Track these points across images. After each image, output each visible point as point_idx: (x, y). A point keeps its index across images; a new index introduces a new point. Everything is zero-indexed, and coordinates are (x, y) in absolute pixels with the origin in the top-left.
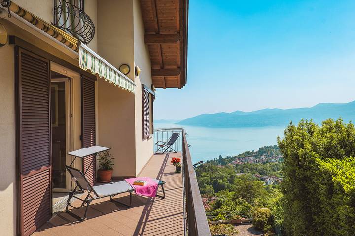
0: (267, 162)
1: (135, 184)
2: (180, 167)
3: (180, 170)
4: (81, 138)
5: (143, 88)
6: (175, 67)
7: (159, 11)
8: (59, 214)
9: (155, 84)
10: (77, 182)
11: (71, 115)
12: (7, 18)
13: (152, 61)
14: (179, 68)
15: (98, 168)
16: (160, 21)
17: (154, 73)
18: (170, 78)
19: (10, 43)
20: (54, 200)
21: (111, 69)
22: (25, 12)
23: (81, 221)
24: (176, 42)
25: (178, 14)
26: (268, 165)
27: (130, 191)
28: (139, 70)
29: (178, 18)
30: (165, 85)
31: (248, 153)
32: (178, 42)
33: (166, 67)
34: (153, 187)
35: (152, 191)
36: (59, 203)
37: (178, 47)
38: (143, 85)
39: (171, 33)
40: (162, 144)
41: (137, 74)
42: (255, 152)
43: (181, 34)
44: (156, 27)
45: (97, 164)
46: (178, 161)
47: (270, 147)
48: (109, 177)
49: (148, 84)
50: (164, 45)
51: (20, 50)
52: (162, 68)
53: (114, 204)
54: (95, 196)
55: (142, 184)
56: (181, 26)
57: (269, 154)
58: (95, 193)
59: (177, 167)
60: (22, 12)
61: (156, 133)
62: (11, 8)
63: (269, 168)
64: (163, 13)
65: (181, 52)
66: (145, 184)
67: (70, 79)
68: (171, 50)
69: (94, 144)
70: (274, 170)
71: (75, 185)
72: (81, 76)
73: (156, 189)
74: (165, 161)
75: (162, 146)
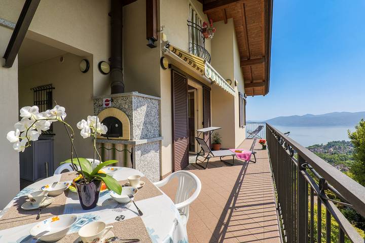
0: (335, 153)
1: (236, 151)
2: (265, 146)
3: (265, 148)
4: (203, 123)
5: (239, 94)
6: (261, 81)
7: (250, 44)
8: (192, 164)
9: (247, 93)
10: (201, 147)
11: (197, 111)
12: (168, 54)
13: (245, 78)
14: (264, 81)
15: (212, 143)
16: (250, 51)
17: (246, 86)
18: (257, 88)
19: (169, 68)
20: (190, 157)
21: (221, 80)
22: (176, 50)
23: (205, 169)
24: (262, 63)
25: (264, 44)
26: (337, 155)
27: (233, 156)
28: (237, 82)
29: (264, 47)
30: (254, 94)
31: (317, 146)
32: (264, 63)
33: (254, 82)
34: (248, 155)
35: (247, 157)
36: (192, 159)
37: (264, 66)
38: (239, 92)
39: (258, 57)
40: (251, 132)
41: (236, 85)
42: (324, 145)
43: (266, 57)
44: (248, 54)
45: (212, 140)
46: (264, 142)
47: (338, 142)
48: (219, 148)
49: (243, 93)
50: (253, 67)
51: (174, 71)
52: (251, 82)
53: (222, 163)
54: (212, 156)
55: (241, 152)
56: (265, 52)
57: (337, 147)
58: (212, 154)
59: (263, 145)
60: (175, 50)
61: (247, 125)
62: (170, 48)
63: (337, 158)
64: (253, 45)
65: (265, 70)
66: (243, 152)
67: (197, 89)
68: (258, 69)
69: (210, 126)
70: (342, 160)
71: (200, 149)
72: (203, 87)
73: (250, 156)
74: (254, 143)
75: (251, 134)
